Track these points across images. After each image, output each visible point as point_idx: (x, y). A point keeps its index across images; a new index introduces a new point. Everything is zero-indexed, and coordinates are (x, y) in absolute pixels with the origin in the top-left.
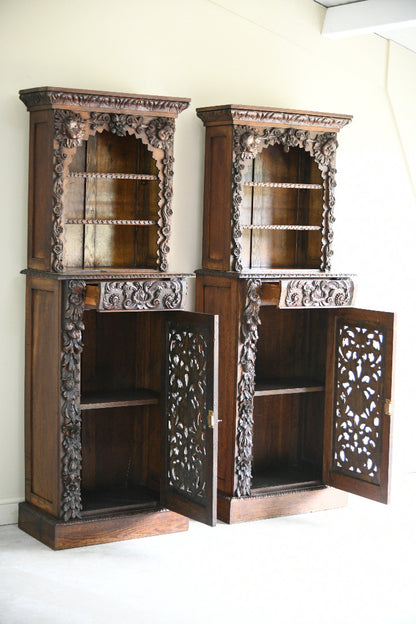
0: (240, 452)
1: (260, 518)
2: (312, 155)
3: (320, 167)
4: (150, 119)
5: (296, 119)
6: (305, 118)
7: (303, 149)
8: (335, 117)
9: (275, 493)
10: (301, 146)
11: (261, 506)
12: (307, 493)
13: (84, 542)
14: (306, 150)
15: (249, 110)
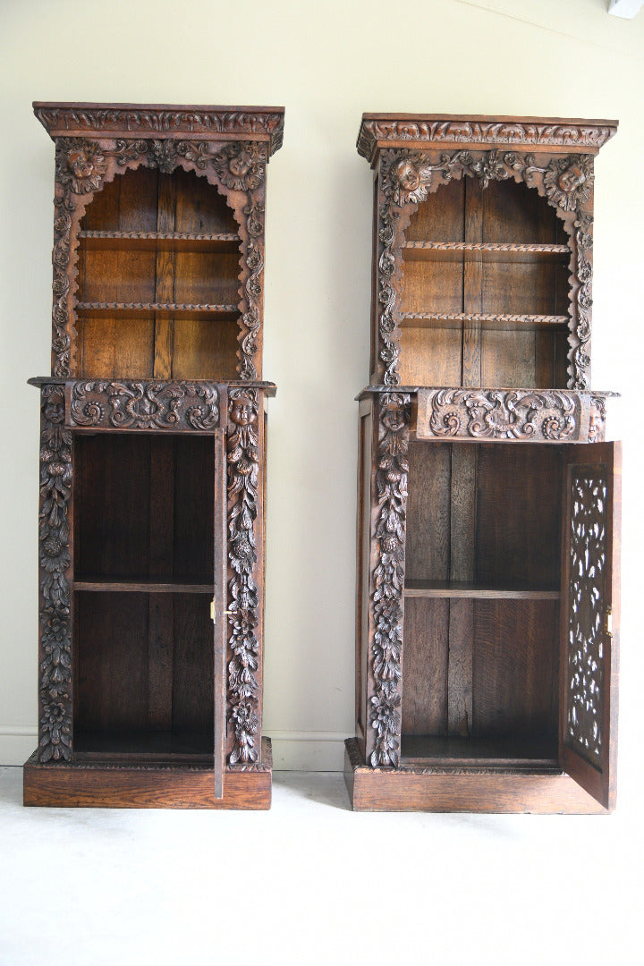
0: (377, 688)
1: (415, 809)
2: (541, 194)
3: (560, 214)
4: (222, 145)
5: (499, 132)
6: (519, 130)
7: (524, 184)
8: (581, 125)
9: (449, 768)
10: (518, 180)
11: (417, 787)
12: (518, 777)
13: (75, 800)
14: (530, 185)
15: (399, 121)
